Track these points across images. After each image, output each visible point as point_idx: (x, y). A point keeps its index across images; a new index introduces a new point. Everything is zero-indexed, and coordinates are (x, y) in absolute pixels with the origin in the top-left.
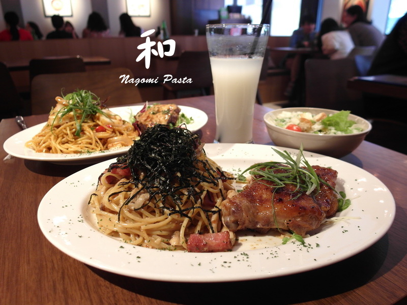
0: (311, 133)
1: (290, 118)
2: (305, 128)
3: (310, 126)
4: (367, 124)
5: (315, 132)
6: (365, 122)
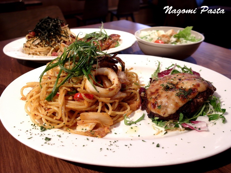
0: (169, 44)
1: (149, 35)
2: (166, 41)
3: (168, 40)
4: (201, 36)
5: (172, 43)
6: (200, 35)
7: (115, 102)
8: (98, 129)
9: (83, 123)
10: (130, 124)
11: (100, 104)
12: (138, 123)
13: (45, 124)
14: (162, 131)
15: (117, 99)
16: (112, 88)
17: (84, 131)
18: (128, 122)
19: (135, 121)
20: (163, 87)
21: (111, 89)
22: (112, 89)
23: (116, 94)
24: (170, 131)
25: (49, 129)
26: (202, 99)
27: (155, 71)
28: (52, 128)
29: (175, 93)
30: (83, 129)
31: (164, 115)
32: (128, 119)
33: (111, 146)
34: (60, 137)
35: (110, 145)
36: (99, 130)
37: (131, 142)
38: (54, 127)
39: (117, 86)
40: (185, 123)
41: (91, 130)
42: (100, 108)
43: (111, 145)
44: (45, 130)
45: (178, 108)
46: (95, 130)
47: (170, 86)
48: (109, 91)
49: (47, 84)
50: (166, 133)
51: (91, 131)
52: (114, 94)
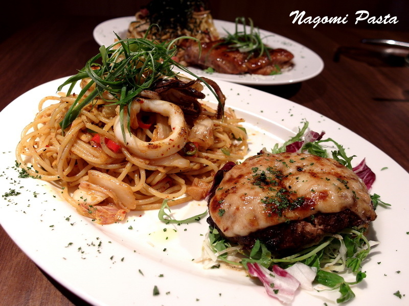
7: (158, 172)
8: (106, 207)
9: (88, 188)
10: (167, 222)
11: (128, 166)
12: (184, 226)
13: (32, 166)
14: (210, 260)
15: (165, 167)
16: (157, 145)
17: (82, 201)
18: (165, 217)
19: (179, 219)
20: (254, 174)
21: (154, 146)
22: (156, 147)
23: (164, 157)
24: (229, 267)
25: (33, 177)
26: (321, 227)
27: (291, 138)
28: (38, 177)
29: (263, 195)
30: (81, 198)
31: (225, 231)
32: (166, 211)
33: (92, 246)
34: (35, 196)
35: (90, 244)
36: (107, 210)
37: (128, 255)
38: (40, 178)
39: (169, 144)
40: (259, 265)
41: (92, 204)
42: (125, 172)
43: (92, 244)
44: (27, 176)
45: (254, 229)
46: (99, 207)
47: (269, 176)
48: (147, 148)
49: (67, 102)
50: (218, 267)
51: (91, 206)
52: (160, 156)
